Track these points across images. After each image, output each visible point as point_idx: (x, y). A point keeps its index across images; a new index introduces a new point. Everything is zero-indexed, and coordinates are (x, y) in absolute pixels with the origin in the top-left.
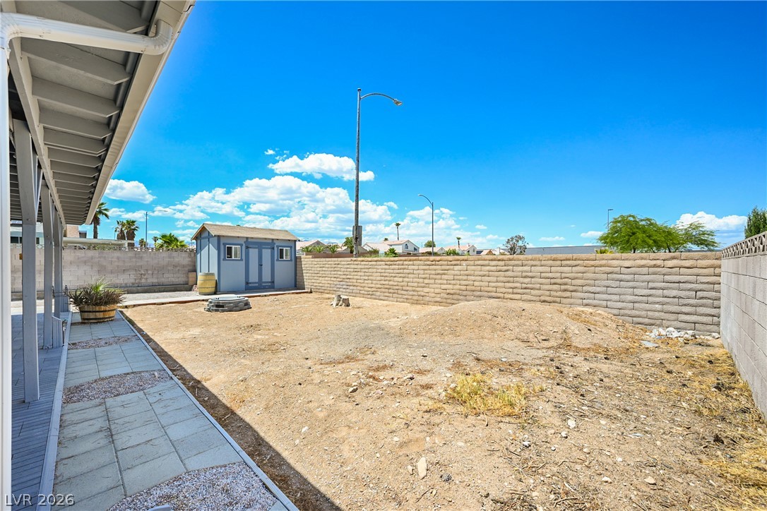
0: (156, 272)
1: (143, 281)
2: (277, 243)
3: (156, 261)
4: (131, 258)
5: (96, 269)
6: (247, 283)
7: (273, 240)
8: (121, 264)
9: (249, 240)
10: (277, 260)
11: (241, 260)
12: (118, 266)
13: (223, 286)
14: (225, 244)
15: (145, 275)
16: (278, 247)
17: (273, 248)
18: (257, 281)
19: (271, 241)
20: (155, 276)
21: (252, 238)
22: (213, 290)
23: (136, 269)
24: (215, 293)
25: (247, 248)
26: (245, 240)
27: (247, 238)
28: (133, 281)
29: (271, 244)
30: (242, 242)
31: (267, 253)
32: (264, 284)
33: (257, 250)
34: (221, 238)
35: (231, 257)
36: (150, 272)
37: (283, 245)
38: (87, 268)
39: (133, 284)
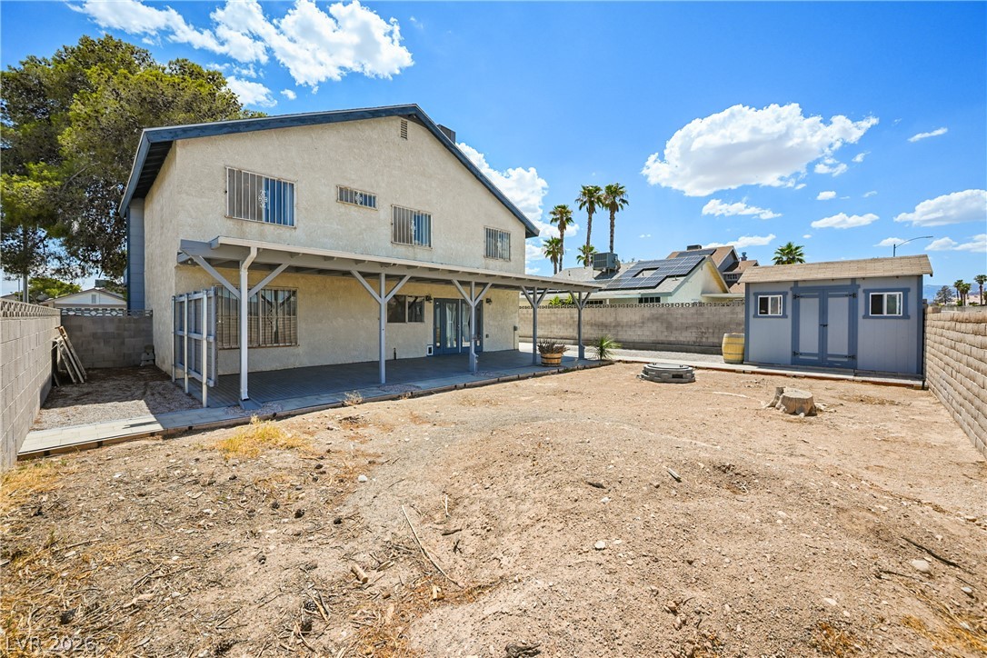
0: (717, 331)
1: (704, 340)
2: (864, 286)
3: (717, 318)
4: (693, 314)
5: (665, 325)
6: (795, 354)
7: (853, 280)
8: (684, 321)
9: (800, 285)
10: (866, 316)
11: (785, 316)
12: (682, 323)
13: (752, 355)
14: (756, 295)
15: (705, 333)
16: (866, 292)
17: (854, 296)
18: (816, 351)
19: (849, 283)
20: (716, 335)
21: (804, 281)
22: (739, 357)
23: (698, 326)
24: (741, 362)
25: (795, 297)
26: (792, 285)
27: (796, 282)
28: (694, 339)
29: (850, 288)
30: (787, 288)
31: (838, 306)
32: (829, 359)
33: (817, 300)
34: (751, 285)
35: (767, 313)
36: (710, 330)
37: (878, 287)
38: (659, 324)
39: (694, 342)
